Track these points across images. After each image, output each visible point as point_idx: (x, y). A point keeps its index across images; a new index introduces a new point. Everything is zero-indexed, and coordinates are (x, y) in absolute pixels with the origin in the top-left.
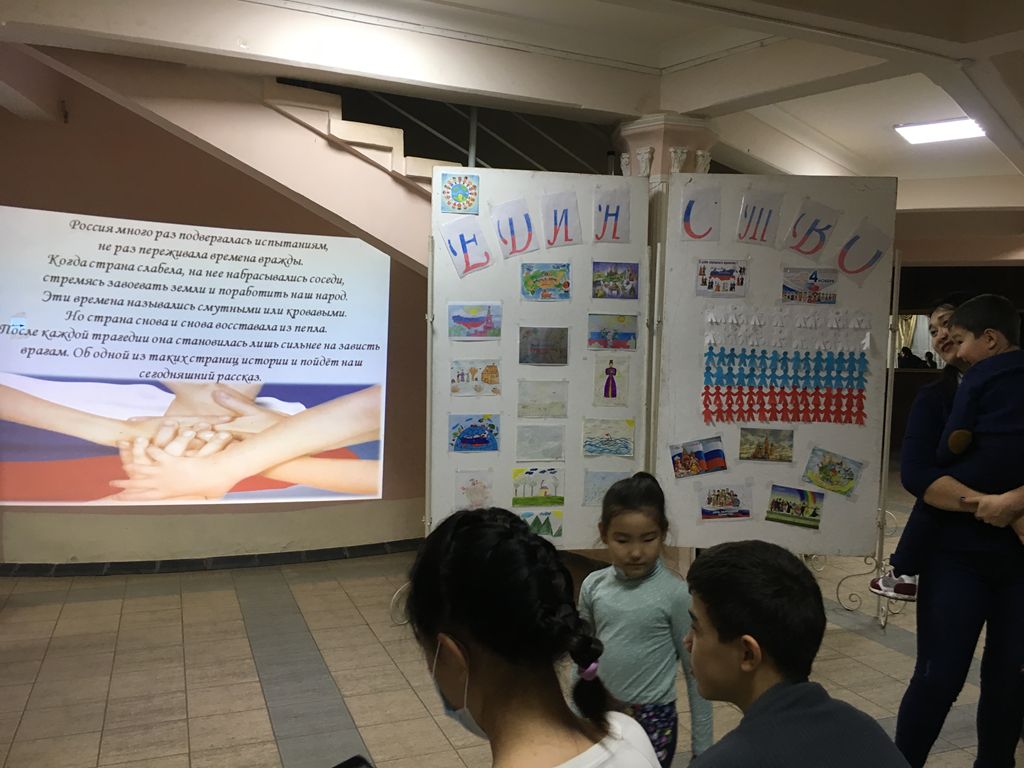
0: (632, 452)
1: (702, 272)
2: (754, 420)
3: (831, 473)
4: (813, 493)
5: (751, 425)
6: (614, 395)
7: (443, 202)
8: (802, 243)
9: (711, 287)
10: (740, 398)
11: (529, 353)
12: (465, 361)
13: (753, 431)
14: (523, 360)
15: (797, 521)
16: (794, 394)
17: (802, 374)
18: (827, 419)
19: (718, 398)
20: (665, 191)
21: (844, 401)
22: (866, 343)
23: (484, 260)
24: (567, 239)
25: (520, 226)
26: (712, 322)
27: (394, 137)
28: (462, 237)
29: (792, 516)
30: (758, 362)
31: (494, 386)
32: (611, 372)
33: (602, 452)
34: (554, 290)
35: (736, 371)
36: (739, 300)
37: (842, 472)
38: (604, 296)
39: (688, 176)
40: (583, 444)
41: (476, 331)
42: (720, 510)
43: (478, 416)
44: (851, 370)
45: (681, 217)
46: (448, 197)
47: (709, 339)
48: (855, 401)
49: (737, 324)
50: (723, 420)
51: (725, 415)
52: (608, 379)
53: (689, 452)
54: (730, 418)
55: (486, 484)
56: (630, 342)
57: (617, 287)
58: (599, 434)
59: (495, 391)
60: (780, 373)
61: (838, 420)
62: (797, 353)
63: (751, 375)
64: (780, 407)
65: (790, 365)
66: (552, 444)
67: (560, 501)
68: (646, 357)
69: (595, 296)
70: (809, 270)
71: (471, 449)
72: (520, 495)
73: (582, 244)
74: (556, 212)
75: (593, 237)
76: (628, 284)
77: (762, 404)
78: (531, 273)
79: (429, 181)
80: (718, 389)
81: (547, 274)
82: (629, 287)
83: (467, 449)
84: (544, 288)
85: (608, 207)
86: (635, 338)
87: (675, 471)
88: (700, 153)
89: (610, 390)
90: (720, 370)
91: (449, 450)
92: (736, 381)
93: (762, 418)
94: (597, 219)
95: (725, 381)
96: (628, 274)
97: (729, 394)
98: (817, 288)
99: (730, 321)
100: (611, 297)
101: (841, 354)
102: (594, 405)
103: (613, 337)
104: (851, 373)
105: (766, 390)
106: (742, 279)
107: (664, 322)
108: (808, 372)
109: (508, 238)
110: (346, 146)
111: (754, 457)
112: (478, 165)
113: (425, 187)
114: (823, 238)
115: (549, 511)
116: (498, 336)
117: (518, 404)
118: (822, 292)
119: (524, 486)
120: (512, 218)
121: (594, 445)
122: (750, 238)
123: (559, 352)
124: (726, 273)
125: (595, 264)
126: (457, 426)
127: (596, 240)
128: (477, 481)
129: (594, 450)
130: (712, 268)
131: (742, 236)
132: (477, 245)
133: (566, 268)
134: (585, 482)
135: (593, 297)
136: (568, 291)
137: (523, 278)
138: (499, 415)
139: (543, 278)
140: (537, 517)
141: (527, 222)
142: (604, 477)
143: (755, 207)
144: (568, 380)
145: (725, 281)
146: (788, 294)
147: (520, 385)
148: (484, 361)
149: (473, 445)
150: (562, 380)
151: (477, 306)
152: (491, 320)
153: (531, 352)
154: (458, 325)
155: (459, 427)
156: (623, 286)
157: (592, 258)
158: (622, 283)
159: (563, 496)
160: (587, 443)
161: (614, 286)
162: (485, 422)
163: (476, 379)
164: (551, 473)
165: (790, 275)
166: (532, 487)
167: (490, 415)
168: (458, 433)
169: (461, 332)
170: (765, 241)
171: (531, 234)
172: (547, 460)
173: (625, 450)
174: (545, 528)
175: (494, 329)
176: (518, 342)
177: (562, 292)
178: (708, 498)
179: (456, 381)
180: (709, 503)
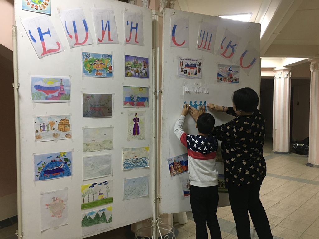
0: (148, 165)
6: (138, 133)
7: (23, 3)
8: (225, 52)
9: (186, 73)
11: (89, 110)
12: (46, 117)
14: (86, 115)
23: (57, 47)
24: (110, 39)
25: (80, 27)
28: (39, 29)
31: (67, 133)
32: (136, 120)
34: (103, 71)
36: (199, 80)
38: (131, 76)
39: (173, 11)
40: (122, 164)
41: (52, 96)
43: (56, 154)
45: (170, 33)
49: (199, 93)
52: (135, 124)
56: (145, 103)
57: (138, 71)
58: (131, 157)
59: (68, 136)
66: (105, 166)
67: (110, 200)
68: (154, 111)
69: (127, 75)
70: (228, 66)
71: (51, 177)
72: (86, 202)
73: (118, 43)
74: (102, 21)
75: (124, 40)
76: (143, 69)
78: (89, 59)
81: (98, 60)
82: (144, 71)
83: (48, 178)
84: (97, 69)
85: (132, 23)
86: (148, 101)
89: (136, 131)
91: (36, 180)
94: (126, 30)
96: (143, 64)
98: (232, 75)
99: (195, 91)
100: (135, 77)
102: (128, 140)
103: (137, 100)
106: (200, 69)
107: (163, 91)
109: (73, 34)
114: (234, 50)
115: (104, 208)
116: (68, 99)
117: (84, 144)
118: (233, 77)
119: (89, 195)
120: (74, 21)
121: (129, 164)
122: (203, 48)
123: (107, 109)
124: (192, 65)
125: (126, 56)
126: (41, 162)
127: (126, 42)
128: (57, 198)
129: (129, 167)
130: (186, 62)
131: (199, 46)
132: (51, 36)
133: (110, 57)
134: (125, 186)
135: (126, 76)
136: (111, 72)
137: (84, 62)
138: (71, 152)
139: (96, 62)
140: (97, 213)
141: (85, 25)
142: (134, 181)
143: (205, 32)
144: (113, 126)
145: (192, 70)
146: (220, 78)
147: (84, 131)
148: (59, 117)
149: (53, 174)
150: (109, 127)
151: (53, 79)
152: (63, 89)
153: (91, 109)
154: (39, 92)
155: (43, 163)
156: (141, 70)
157: (124, 53)
158: (140, 69)
159: (112, 197)
160: (125, 163)
161: (137, 70)
162: (61, 158)
163: (54, 129)
164: (105, 184)
165: (220, 68)
166: (94, 195)
167: (65, 152)
168: (42, 168)
169: (42, 97)
170: (209, 50)
171: (88, 33)
172: (103, 176)
173: (145, 164)
174: (102, 219)
175: (65, 95)
176: (82, 103)
177: (108, 72)
178: (187, 185)
179: (39, 131)
180: (187, 188)
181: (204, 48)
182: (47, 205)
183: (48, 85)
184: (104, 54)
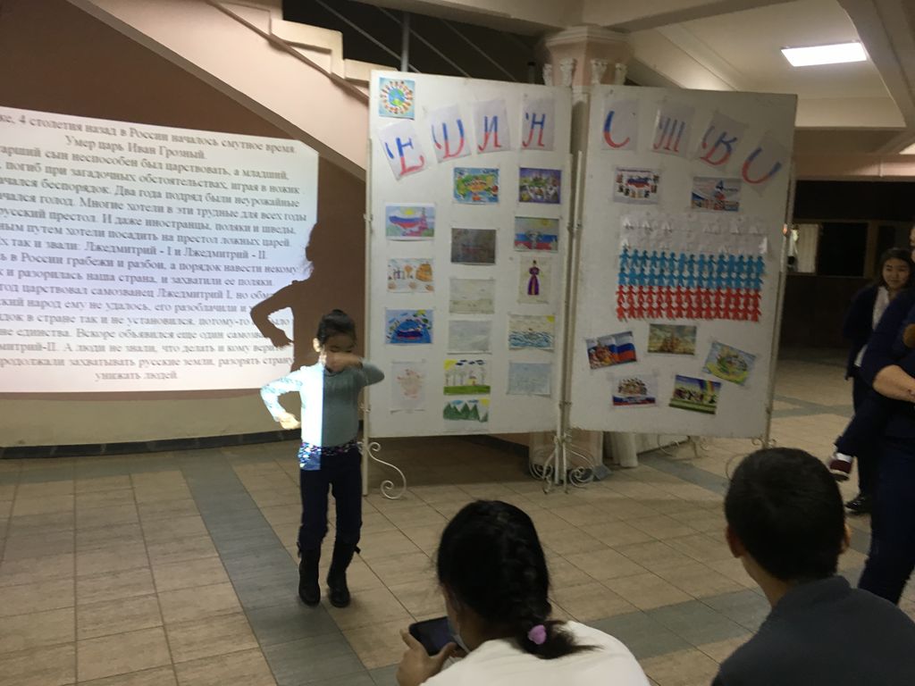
0: (551, 345)
1: (620, 180)
2: (662, 316)
3: (728, 365)
4: (711, 382)
5: (659, 321)
6: (537, 293)
7: (381, 107)
8: (710, 154)
9: (627, 193)
10: (650, 297)
11: (460, 252)
12: (402, 260)
13: (661, 327)
14: (455, 259)
15: (696, 407)
16: (698, 293)
17: (705, 275)
18: (727, 316)
19: (631, 297)
20: (586, 101)
21: (742, 300)
22: (764, 247)
23: (418, 163)
24: (496, 145)
25: (453, 131)
26: (627, 227)
27: (332, 39)
28: (398, 140)
29: (693, 403)
30: (667, 264)
31: (428, 283)
32: (534, 271)
33: (525, 345)
34: (484, 194)
35: (647, 272)
36: (653, 205)
37: (738, 363)
38: (530, 200)
39: (608, 87)
40: (507, 337)
41: (411, 231)
42: (629, 398)
43: (413, 311)
44: (749, 272)
45: (602, 126)
46: (385, 101)
47: (624, 242)
48: (751, 300)
49: (651, 229)
50: (634, 317)
51: (636, 312)
52: (532, 279)
53: (603, 346)
54: (641, 314)
55: (419, 374)
56: (552, 245)
57: (541, 191)
58: (523, 329)
59: (429, 288)
60: (686, 274)
61: (736, 317)
62: (702, 256)
63: (661, 276)
64: (685, 305)
65: (696, 267)
66: (480, 338)
67: (486, 390)
68: (566, 259)
69: (521, 200)
70: (715, 179)
71: (406, 342)
72: (451, 385)
73: (510, 150)
74: (486, 119)
75: (520, 143)
76: (551, 189)
77: (670, 302)
78: (463, 177)
79: (366, 84)
80: (631, 288)
81: (477, 178)
82: (552, 192)
83: (402, 341)
84: (474, 191)
85: (534, 116)
86: (556, 240)
87: (591, 363)
88: (618, 66)
89: (533, 288)
90: (633, 270)
91: (387, 343)
92: (647, 280)
93: (670, 315)
94: (524, 127)
95: (637, 281)
96: (551, 181)
97: (641, 293)
98: (722, 196)
99: (643, 226)
100: (536, 201)
101: (741, 257)
102: (519, 302)
103: (537, 239)
104: (749, 274)
105: (673, 290)
106: (656, 187)
107: (584, 225)
108: (711, 273)
109: (442, 143)
110: (287, 47)
111: (662, 350)
112: (410, 70)
113: (363, 90)
114: (729, 150)
115: (476, 399)
116: (431, 236)
117: (450, 301)
118: (726, 200)
119: (455, 376)
120: (445, 124)
121: (518, 339)
122: (665, 148)
123: (488, 252)
124: (641, 180)
125: (523, 170)
126: (393, 320)
127: (523, 147)
128: (411, 371)
129: (518, 344)
130: (629, 176)
131: (657, 146)
132: (412, 148)
133: (495, 173)
134: (510, 372)
136: (496, 195)
137: (455, 182)
138: (432, 311)
139: (474, 182)
140: (466, 404)
141: (460, 128)
142: (526, 367)
143: (669, 119)
144: (495, 278)
145: (641, 188)
146: (696, 202)
147: (451, 283)
148: (418, 260)
149: (408, 338)
150: (489, 279)
151: (413, 207)
152: (425, 221)
153: (462, 251)
154: (394, 225)
155: (396, 321)
156: (547, 191)
157: (519, 164)
158: (546, 189)
159: (489, 385)
160: (512, 337)
161: (539, 191)
162: (420, 317)
164: (479, 364)
165: (698, 183)
166: (462, 377)
167: (424, 310)
168: (395, 327)
169: (398, 232)
170: (678, 151)
171: (463, 140)
172: (475, 352)
173: (545, 343)
174: (472, 414)
175: (428, 229)
176: (450, 242)
177: (491, 195)
178: (619, 387)
179: (392, 278)
180: (620, 392)
181: (667, 148)
182: (399, 378)
183: (406, 216)
184: (485, 169)
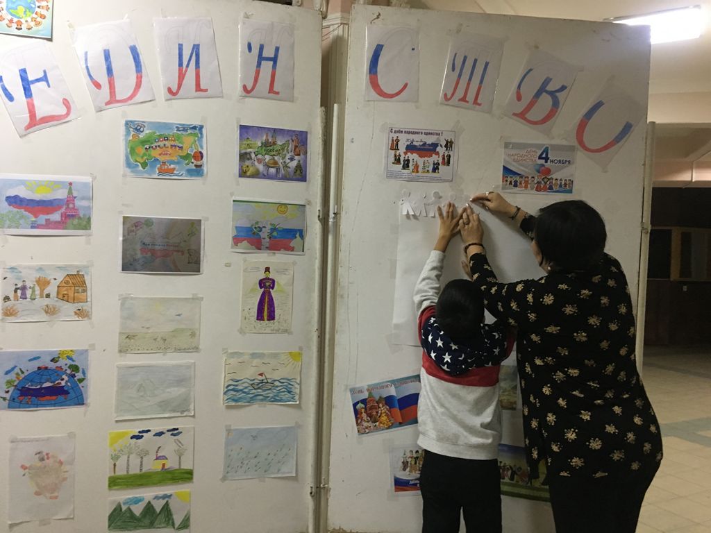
0: (297, 397)
6: (271, 317)
8: (528, 109)
9: (406, 166)
11: (139, 255)
12: (30, 268)
14: (126, 268)
15: (522, 491)
23: (62, 110)
24: (198, 88)
25: (123, 63)
26: (408, 216)
28: (23, 73)
29: (516, 485)
31: (79, 305)
32: (267, 284)
33: (252, 401)
34: (178, 163)
36: (447, 184)
38: (256, 175)
39: (375, 9)
40: (224, 389)
41: (47, 220)
43: (50, 353)
45: (366, 66)
55: (63, 458)
56: (296, 242)
57: (276, 163)
58: (249, 374)
59: (81, 313)
66: (176, 392)
67: (187, 476)
68: (317, 263)
69: (243, 174)
70: (538, 146)
71: (37, 406)
72: (121, 472)
73: (222, 97)
74: (180, 47)
75: (240, 88)
76: (292, 159)
78: (141, 136)
81: (166, 139)
82: (293, 164)
83: (30, 405)
84: (162, 159)
85: (262, 48)
86: (302, 237)
89: (266, 310)
94: (245, 63)
96: (291, 146)
98: (548, 171)
100: (267, 177)
102: (241, 331)
103: (269, 235)
107: (343, 214)
109: (103, 79)
114: (556, 104)
115: (168, 493)
116: (86, 229)
117: (120, 333)
118: (554, 176)
119: (128, 457)
120: (108, 50)
121: (241, 390)
122: (460, 100)
123: (188, 255)
124: (427, 147)
125: (244, 129)
126: (13, 369)
127: (244, 94)
128: (47, 454)
129: (240, 398)
130: (408, 140)
131: (449, 97)
132: (49, 86)
133: (197, 131)
134: (227, 445)
135: (240, 176)
136: (201, 166)
137: (127, 143)
138: (87, 351)
139: (161, 144)
140: (149, 502)
141: (134, 58)
142: (255, 435)
143: (465, 58)
144: (201, 296)
145: (426, 159)
146: (509, 180)
147: (122, 304)
148: (61, 268)
149: (41, 399)
150: (191, 297)
151: (50, 181)
152: (74, 204)
153: (142, 254)
154: (15, 210)
155: (17, 370)
156: (285, 162)
157: (238, 120)
158: (283, 158)
159: (192, 468)
160: (230, 388)
161: (272, 162)
162: (63, 363)
163: (48, 296)
164: (172, 435)
165: (513, 152)
166: (142, 458)
167: (71, 351)
168: (15, 381)
169: (22, 222)
170: (480, 105)
171: (141, 77)
172: (166, 416)
173: (288, 395)
174: (162, 517)
175: (80, 218)
176: (120, 239)
177: (192, 166)
178: (403, 463)
179: (12, 298)
180: (404, 469)
181: (463, 99)
182: (24, 467)
183: (37, 196)
184: (180, 124)
